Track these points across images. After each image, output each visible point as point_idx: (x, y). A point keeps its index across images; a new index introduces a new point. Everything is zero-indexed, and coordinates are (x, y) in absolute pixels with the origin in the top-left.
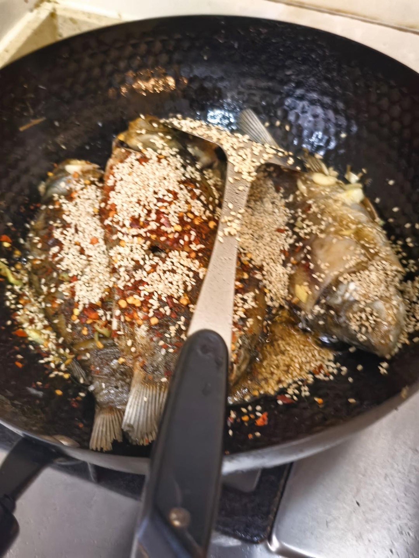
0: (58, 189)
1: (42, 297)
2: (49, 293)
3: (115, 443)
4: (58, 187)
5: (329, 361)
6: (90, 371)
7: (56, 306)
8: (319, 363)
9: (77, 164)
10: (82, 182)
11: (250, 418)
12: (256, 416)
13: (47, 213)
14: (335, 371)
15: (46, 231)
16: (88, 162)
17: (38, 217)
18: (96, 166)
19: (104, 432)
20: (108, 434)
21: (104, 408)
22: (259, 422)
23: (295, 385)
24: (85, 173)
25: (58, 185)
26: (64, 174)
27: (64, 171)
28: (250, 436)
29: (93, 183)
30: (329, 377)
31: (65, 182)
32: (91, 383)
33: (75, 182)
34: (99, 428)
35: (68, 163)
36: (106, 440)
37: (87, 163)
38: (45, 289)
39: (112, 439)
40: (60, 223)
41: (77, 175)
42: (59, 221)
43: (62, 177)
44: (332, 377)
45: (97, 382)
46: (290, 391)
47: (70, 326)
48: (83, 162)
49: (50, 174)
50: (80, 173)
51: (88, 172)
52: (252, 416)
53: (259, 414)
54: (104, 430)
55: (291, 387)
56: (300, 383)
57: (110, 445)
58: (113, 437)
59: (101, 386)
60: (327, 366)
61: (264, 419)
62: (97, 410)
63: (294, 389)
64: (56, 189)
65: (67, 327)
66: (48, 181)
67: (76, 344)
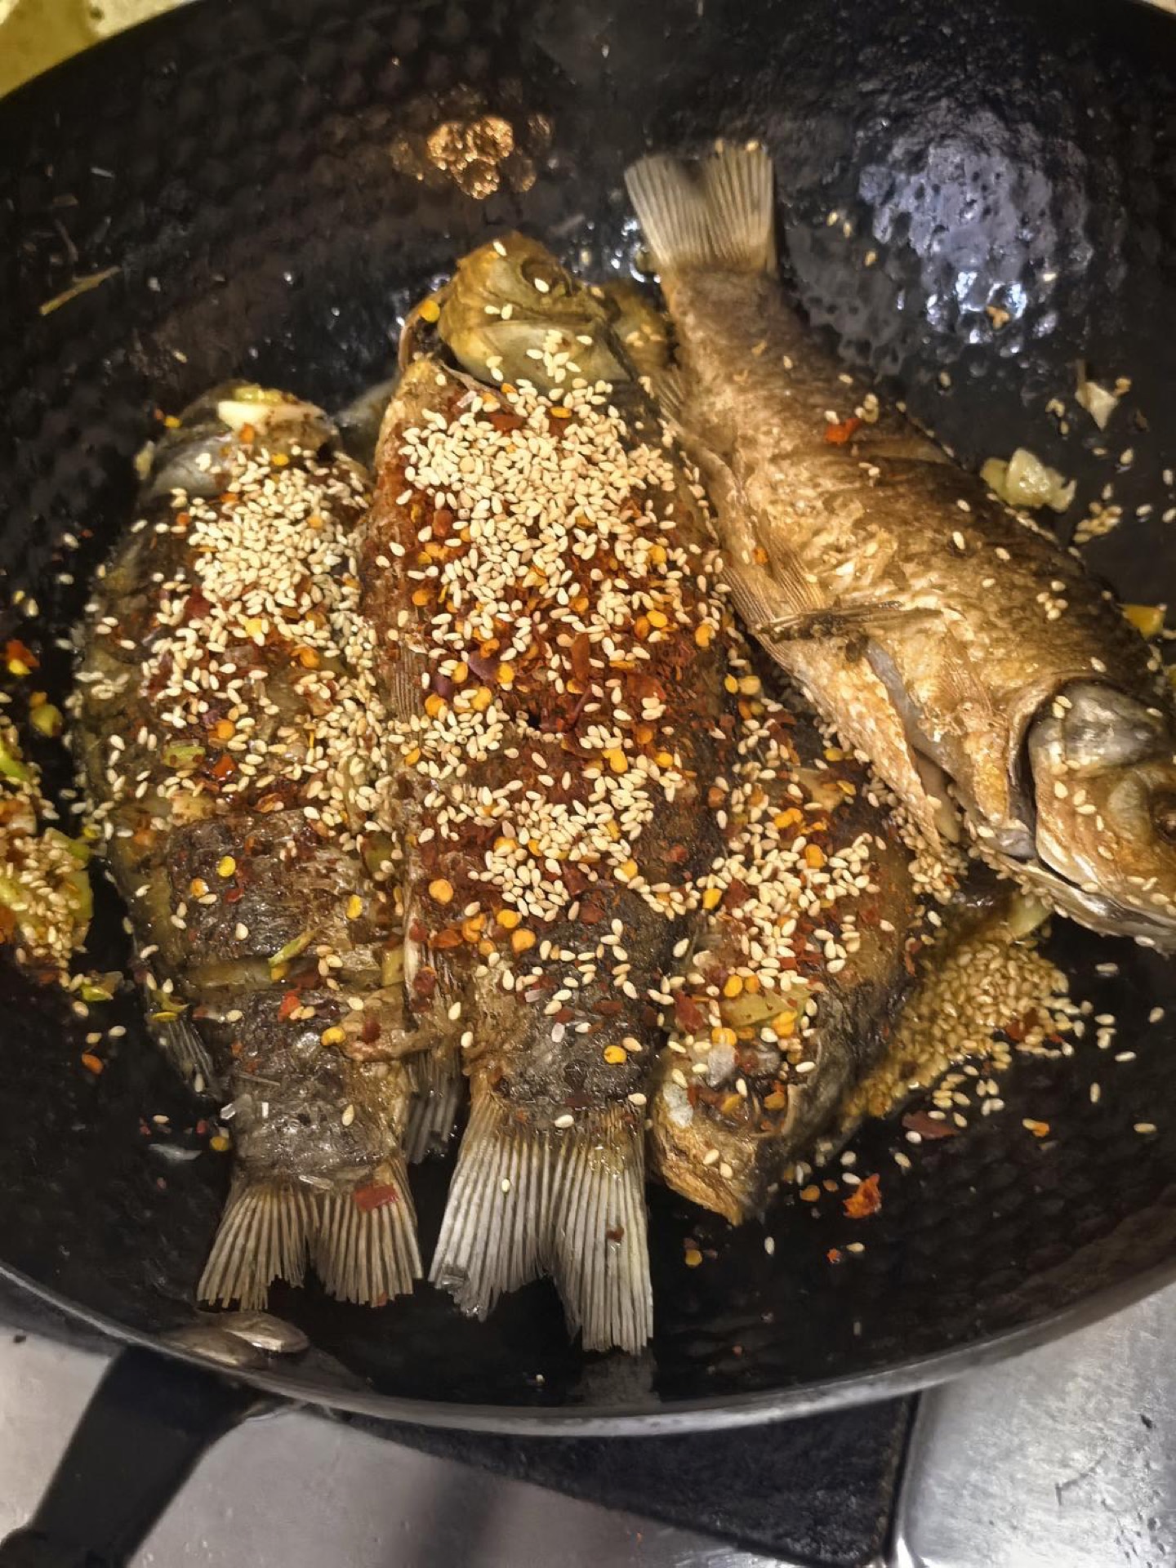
0: (190, 472)
1: (107, 805)
2: (128, 798)
3: (278, 1288)
4: (188, 464)
5: (1056, 995)
6: (231, 1060)
7: (146, 840)
8: (1024, 1004)
9: (255, 401)
10: (265, 456)
11: (823, 1190)
12: (842, 1184)
13: (146, 546)
14: (1079, 1028)
15: (141, 600)
16: (291, 396)
17: (120, 555)
18: (315, 411)
19: (249, 1256)
20: (262, 1258)
21: (260, 1181)
22: (856, 1206)
23: (954, 1079)
24: (275, 430)
25: (192, 458)
26: (212, 426)
27: (212, 415)
28: (834, 1255)
29: (297, 463)
30: (1059, 1047)
31: (212, 452)
32: (229, 1098)
33: (242, 459)
34: (236, 1236)
35: (230, 396)
36: (253, 1277)
37: (285, 400)
38: (117, 782)
39: (272, 1278)
40: (183, 582)
41: (249, 436)
42: (180, 577)
43: (204, 437)
44: (1068, 1050)
45: (246, 1097)
46: (943, 1099)
47: (182, 910)
48: (274, 396)
49: (172, 422)
50: (262, 430)
51: (286, 427)
52: (831, 1187)
53: (851, 1179)
54: (251, 1244)
55: (945, 1085)
56: (971, 1070)
57: (264, 1294)
58: (275, 1270)
59: (258, 1110)
60: (1052, 1012)
61: (868, 1195)
62: (236, 1185)
63: (952, 1090)
64: (181, 473)
65: (174, 912)
66: (164, 443)
67: (195, 968)
